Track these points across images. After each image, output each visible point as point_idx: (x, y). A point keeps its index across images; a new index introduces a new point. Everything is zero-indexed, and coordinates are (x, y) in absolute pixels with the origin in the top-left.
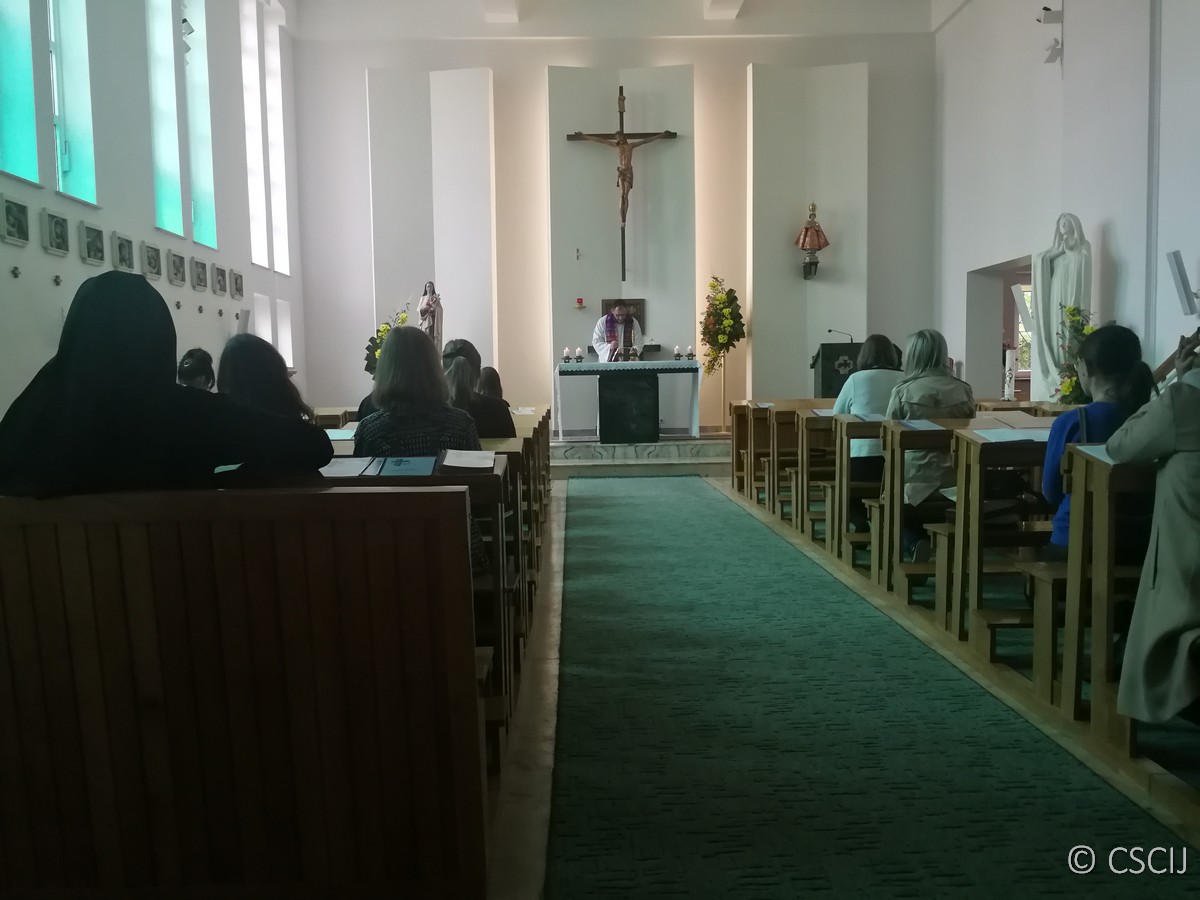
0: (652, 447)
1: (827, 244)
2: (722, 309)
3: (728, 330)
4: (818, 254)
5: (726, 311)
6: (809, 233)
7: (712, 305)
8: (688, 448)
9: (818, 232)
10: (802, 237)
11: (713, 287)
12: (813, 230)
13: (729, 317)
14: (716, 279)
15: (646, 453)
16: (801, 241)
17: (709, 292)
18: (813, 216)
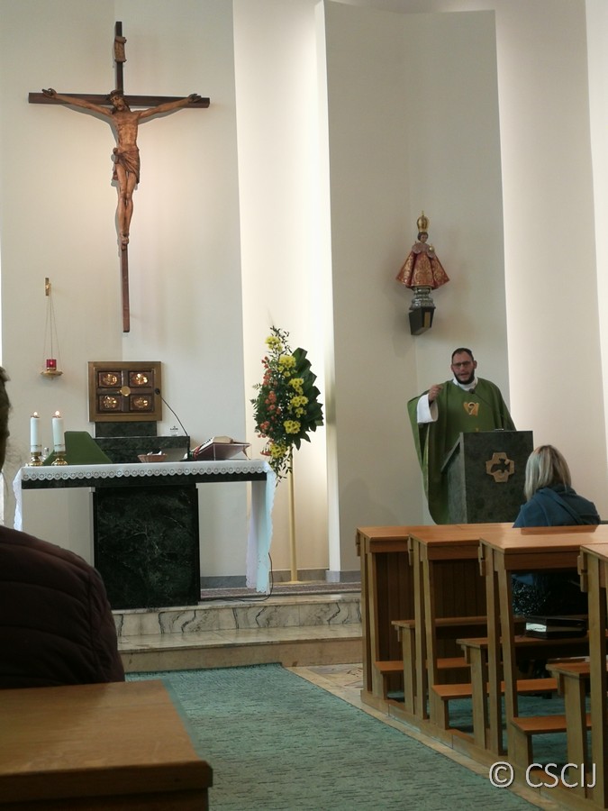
0: (187, 613)
1: (445, 279)
2: (288, 379)
3: (301, 411)
4: (433, 294)
5: (296, 382)
6: (419, 262)
7: (270, 373)
8: (252, 614)
9: (432, 260)
10: (408, 268)
11: (272, 343)
12: (424, 258)
13: (301, 391)
14: (277, 331)
15: (179, 624)
16: (407, 274)
17: (266, 352)
18: (423, 236)
